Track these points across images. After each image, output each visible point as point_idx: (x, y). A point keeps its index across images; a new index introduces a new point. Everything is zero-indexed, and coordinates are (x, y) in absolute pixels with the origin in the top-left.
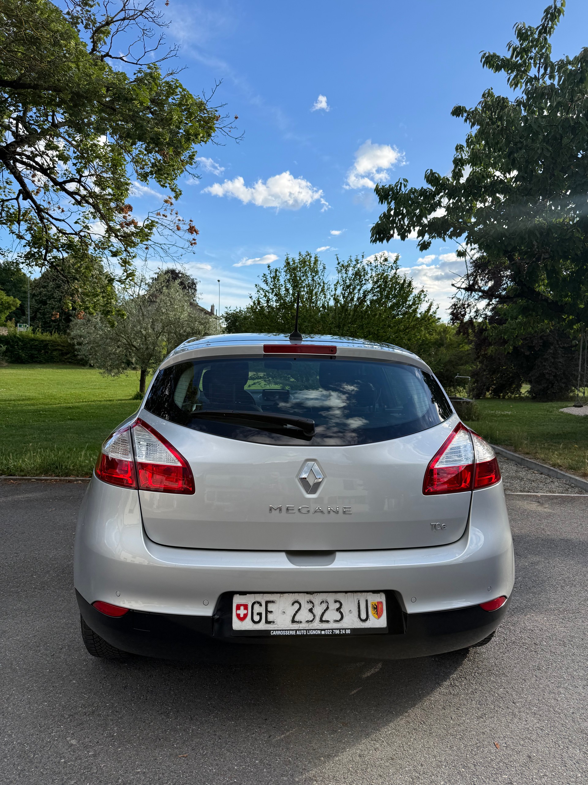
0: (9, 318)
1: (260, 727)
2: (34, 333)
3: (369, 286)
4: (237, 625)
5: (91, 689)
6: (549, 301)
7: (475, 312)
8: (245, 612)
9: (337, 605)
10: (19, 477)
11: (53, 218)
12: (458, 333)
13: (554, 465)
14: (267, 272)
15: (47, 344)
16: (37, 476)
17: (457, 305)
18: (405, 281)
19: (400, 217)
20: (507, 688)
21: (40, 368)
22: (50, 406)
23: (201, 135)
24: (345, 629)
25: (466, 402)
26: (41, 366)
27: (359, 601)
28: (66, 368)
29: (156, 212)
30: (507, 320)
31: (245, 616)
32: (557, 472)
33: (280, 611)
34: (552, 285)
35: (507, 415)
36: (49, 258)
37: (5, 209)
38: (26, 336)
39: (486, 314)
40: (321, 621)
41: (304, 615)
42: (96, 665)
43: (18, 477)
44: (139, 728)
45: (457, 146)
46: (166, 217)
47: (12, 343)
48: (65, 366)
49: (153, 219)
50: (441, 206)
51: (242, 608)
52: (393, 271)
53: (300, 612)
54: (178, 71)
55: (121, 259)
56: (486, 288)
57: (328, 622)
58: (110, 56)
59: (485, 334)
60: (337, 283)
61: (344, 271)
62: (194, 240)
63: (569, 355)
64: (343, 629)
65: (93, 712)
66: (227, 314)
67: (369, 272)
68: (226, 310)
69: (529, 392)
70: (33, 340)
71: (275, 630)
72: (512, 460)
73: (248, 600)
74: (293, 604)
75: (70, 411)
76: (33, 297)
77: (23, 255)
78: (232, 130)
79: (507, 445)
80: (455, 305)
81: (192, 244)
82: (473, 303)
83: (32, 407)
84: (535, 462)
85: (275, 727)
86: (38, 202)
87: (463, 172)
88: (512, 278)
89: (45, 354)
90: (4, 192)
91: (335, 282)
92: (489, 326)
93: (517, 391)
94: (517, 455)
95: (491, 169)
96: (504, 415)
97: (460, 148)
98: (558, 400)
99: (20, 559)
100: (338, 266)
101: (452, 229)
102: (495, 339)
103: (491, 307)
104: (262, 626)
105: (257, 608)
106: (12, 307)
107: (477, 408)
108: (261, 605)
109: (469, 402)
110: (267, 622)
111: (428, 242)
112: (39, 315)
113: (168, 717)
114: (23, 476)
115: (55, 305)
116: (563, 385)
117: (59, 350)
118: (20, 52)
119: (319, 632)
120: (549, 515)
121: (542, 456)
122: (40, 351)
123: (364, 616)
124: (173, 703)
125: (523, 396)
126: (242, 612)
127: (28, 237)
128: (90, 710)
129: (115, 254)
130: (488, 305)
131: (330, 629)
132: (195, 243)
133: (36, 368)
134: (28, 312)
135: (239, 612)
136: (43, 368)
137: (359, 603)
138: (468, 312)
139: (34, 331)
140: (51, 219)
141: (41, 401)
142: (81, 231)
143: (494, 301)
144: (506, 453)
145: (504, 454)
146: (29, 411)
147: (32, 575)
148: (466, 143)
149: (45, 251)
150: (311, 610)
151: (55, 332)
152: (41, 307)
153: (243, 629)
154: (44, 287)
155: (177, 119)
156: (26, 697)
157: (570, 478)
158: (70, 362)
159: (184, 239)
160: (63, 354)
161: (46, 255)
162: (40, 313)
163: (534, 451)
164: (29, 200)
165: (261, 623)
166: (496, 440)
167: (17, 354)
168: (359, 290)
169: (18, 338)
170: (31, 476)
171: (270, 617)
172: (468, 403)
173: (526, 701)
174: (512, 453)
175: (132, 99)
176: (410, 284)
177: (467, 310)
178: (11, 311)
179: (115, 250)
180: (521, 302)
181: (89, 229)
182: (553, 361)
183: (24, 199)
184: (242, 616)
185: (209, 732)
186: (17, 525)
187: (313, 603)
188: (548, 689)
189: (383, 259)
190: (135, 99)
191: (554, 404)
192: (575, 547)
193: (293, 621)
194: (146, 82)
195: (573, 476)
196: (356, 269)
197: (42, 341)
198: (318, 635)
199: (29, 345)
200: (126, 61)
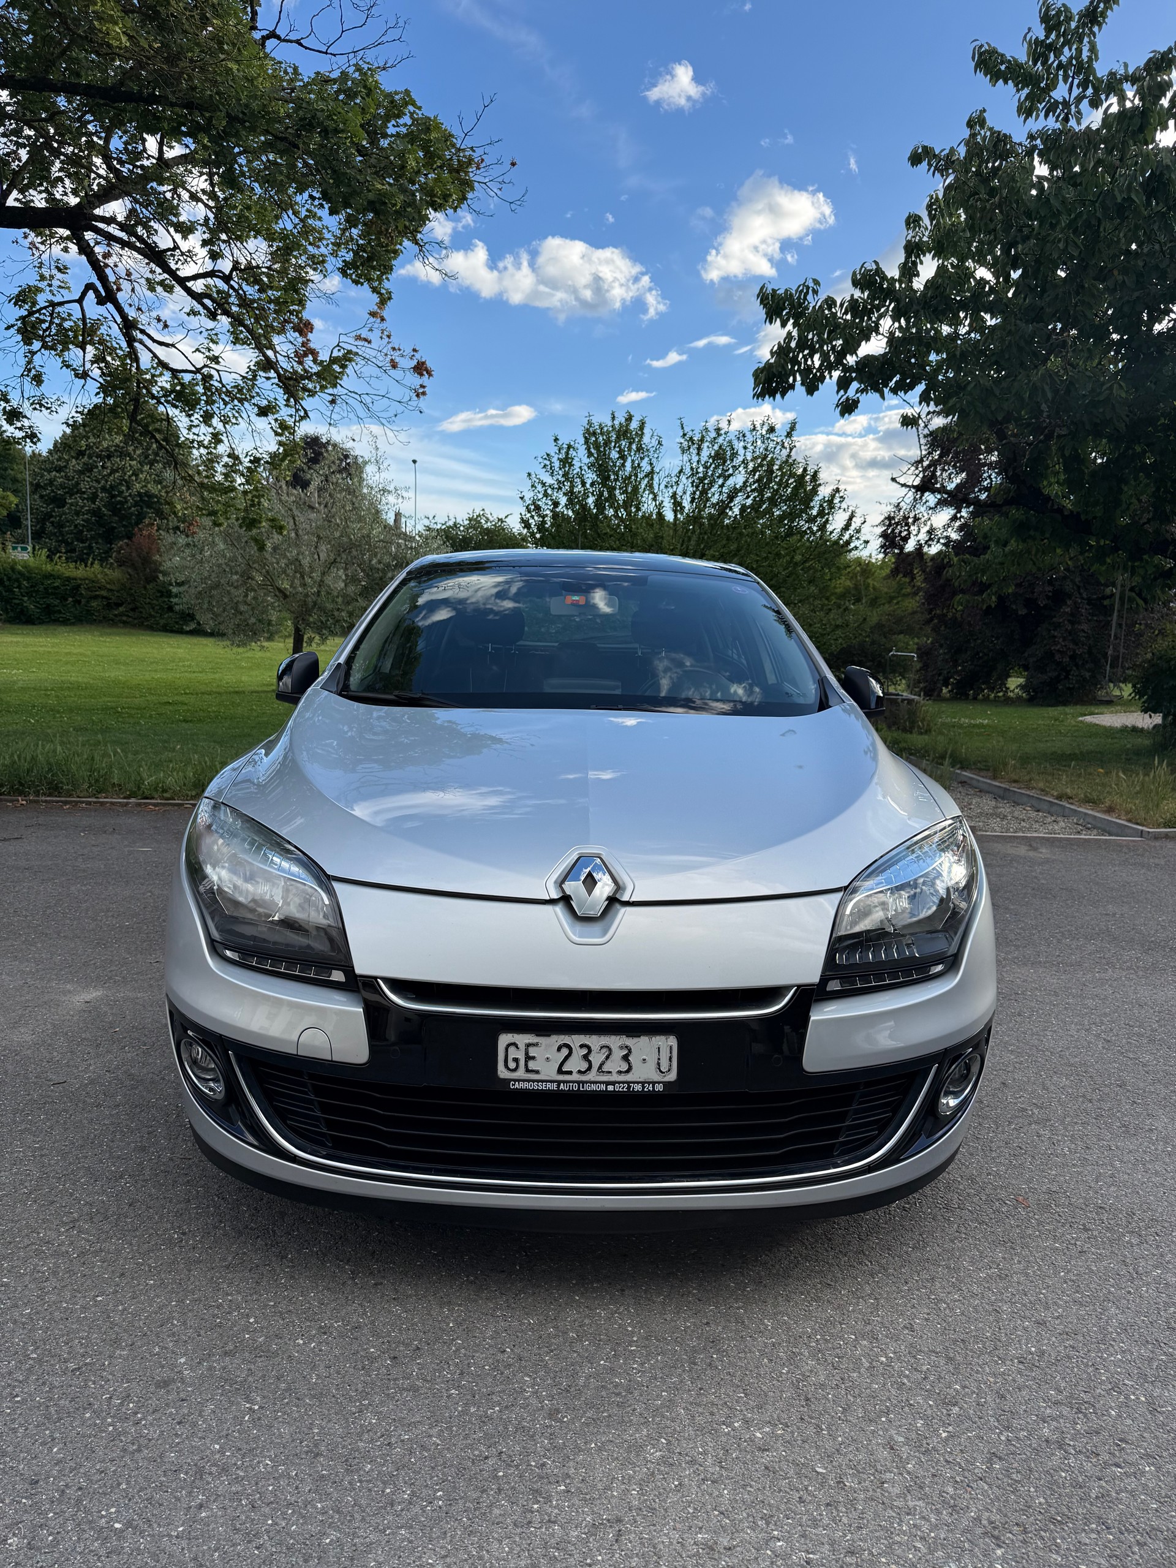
2: (51, 563)
3: (739, 479)
6: (1066, 513)
7: (928, 532)
11: (154, 341)
12: (895, 572)
13: (1059, 798)
14: (553, 450)
15: (79, 586)
17: (893, 518)
18: (805, 470)
19: (806, 352)
23: (454, 197)
25: (908, 700)
26: (68, 628)
28: (118, 634)
29: (354, 334)
30: (988, 548)
32: (1064, 807)
34: (1073, 484)
35: (981, 726)
37: (56, 320)
38: (37, 568)
39: (947, 537)
45: (909, 217)
46: (369, 342)
47: (7, 583)
48: (115, 630)
49: (349, 347)
50: (878, 333)
52: (785, 452)
54: (395, 62)
55: (276, 420)
56: (951, 486)
58: (278, 37)
59: (948, 573)
60: (681, 471)
61: (693, 450)
62: (422, 386)
63: (1101, 618)
67: (741, 452)
69: (1022, 687)
70: (50, 576)
72: (989, 792)
76: (36, 489)
78: (504, 185)
79: (980, 770)
80: (889, 518)
81: (418, 396)
82: (925, 514)
84: (1028, 793)
86: (128, 312)
87: (919, 267)
88: (1002, 467)
89: (74, 606)
90: (50, 285)
92: (955, 559)
93: (1000, 687)
94: (998, 784)
95: (970, 263)
96: (975, 726)
97: (914, 222)
98: (1076, 704)
100: (682, 441)
101: (897, 378)
102: (965, 581)
103: (958, 524)
107: (926, 710)
109: (913, 700)
111: (853, 400)
112: (49, 527)
115: (82, 507)
116: (1087, 675)
117: (103, 597)
120: (1047, 861)
121: (1041, 785)
122: (64, 598)
125: (1011, 694)
129: (263, 412)
130: (954, 518)
132: (424, 393)
134: (28, 521)
138: (914, 533)
140: (149, 342)
142: (205, 366)
143: (964, 513)
144: (980, 781)
145: (974, 783)
148: (927, 213)
152: (53, 510)
154: (59, 469)
155: (413, 168)
157: (1086, 814)
158: (124, 623)
159: (405, 386)
160: (109, 606)
162: (52, 523)
163: (1027, 778)
164: (109, 306)
166: (961, 762)
167: (18, 604)
168: (722, 486)
169: (20, 573)
172: (910, 701)
174: (990, 782)
176: (815, 476)
177: (912, 528)
179: (264, 403)
180: (1014, 512)
181: (218, 363)
182: (1070, 628)
183: (96, 301)
189: (766, 428)
191: (1069, 710)
192: (1084, 897)
195: (1090, 812)
196: (716, 447)
197: (69, 579)
199: (41, 588)
200: (306, 48)
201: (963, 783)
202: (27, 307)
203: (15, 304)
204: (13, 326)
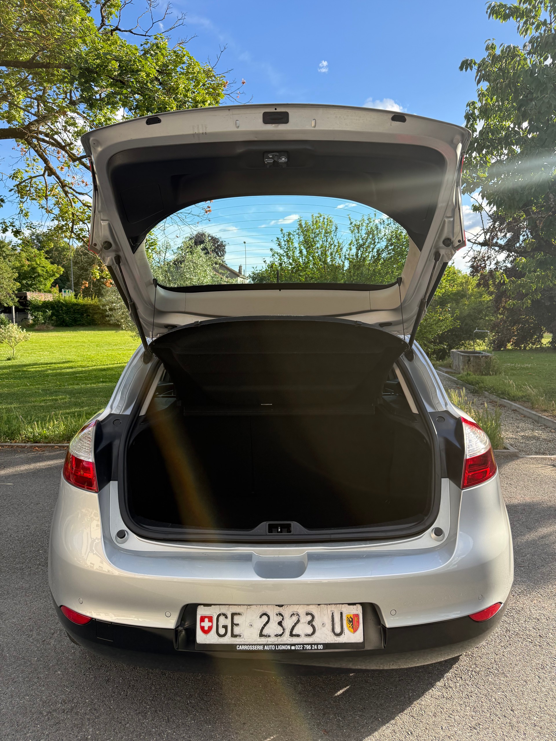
0: (54, 285)
1: (237, 733)
2: (76, 298)
3: (383, 244)
4: (201, 638)
5: (74, 682)
7: (496, 264)
8: (210, 624)
9: (309, 618)
10: (44, 445)
11: (77, 192)
12: (479, 285)
14: (280, 236)
15: (89, 308)
16: (60, 442)
17: (477, 258)
20: (506, 691)
21: (83, 330)
22: (87, 368)
23: (209, 102)
24: (317, 644)
25: (485, 356)
26: (84, 328)
27: (333, 613)
30: (525, 274)
31: (210, 628)
33: (247, 624)
35: (527, 368)
36: (76, 230)
37: (33, 185)
38: (69, 301)
39: (506, 266)
40: (292, 635)
41: (273, 628)
42: (83, 654)
43: (42, 444)
44: (114, 730)
47: (57, 308)
51: (206, 620)
53: (268, 625)
54: (187, 40)
57: (298, 636)
58: (120, 30)
59: (504, 288)
60: (351, 243)
61: (356, 231)
62: (209, 207)
64: (315, 644)
65: (72, 710)
66: (253, 273)
68: (253, 270)
69: (550, 343)
70: (75, 304)
71: (242, 645)
72: (529, 418)
73: (213, 612)
74: (261, 617)
75: (104, 373)
76: (75, 264)
77: (53, 229)
79: (525, 402)
80: (475, 258)
81: (207, 212)
82: (493, 255)
83: (70, 370)
84: (552, 420)
85: (252, 734)
86: (62, 178)
89: (87, 318)
90: (33, 169)
91: (349, 242)
92: (508, 280)
93: (538, 342)
94: (534, 413)
95: (505, 122)
96: (524, 368)
97: (471, 105)
99: (30, 533)
100: (350, 226)
102: (513, 293)
103: (511, 259)
104: (227, 640)
105: (223, 621)
106: (56, 274)
107: (496, 362)
108: (226, 617)
109: (488, 356)
110: (233, 635)
112: (80, 281)
113: (145, 717)
114: (47, 443)
117: (100, 313)
118: (31, 32)
119: (289, 647)
122: (82, 314)
123: (338, 630)
124: (152, 700)
125: (544, 347)
126: (206, 624)
127: (56, 211)
128: (69, 707)
130: (508, 256)
131: (300, 644)
132: (211, 211)
133: (79, 330)
134: (72, 278)
135: (203, 624)
136: (85, 330)
137: (333, 616)
138: (488, 264)
139: (76, 295)
140: (74, 193)
141: (79, 364)
144: (523, 410)
145: (521, 411)
146: (67, 374)
147: (39, 550)
148: (478, 100)
149: (71, 224)
150: (280, 624)
151: (95, 297)
152: (83, 273)
153: (208, 642)
155: (184, 88)
156: (9, 689)
161: (72, 228)
162: (82, 279)
164: (53, 176)
165: (226, 637)
167: (62, 318)
168: (373, 249)
169: (62, 303)
170: (55, 443)
171: (237, 630)
173: (526, 708)
174: (529, 411)
175: (138, 71)
177: (487, 262)
178: (55, 278)
183: (49, 175)
184: (206, 628)
185: (184, 737)
186: (34, 496)
187: (282, 616)
188: (551, 693)
190: (141, 71)
193: (261, 635)
194: (152, 52)
196: (369, 228)
197: (84, 305)
198: (288, 650)
199: (72, 310)
200: (135, 34)
201: (514, 411)
202: (18, 180)
203: (13, 179)
204: (13, 189)
